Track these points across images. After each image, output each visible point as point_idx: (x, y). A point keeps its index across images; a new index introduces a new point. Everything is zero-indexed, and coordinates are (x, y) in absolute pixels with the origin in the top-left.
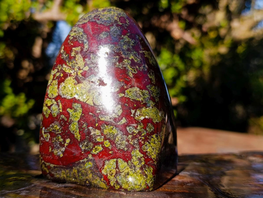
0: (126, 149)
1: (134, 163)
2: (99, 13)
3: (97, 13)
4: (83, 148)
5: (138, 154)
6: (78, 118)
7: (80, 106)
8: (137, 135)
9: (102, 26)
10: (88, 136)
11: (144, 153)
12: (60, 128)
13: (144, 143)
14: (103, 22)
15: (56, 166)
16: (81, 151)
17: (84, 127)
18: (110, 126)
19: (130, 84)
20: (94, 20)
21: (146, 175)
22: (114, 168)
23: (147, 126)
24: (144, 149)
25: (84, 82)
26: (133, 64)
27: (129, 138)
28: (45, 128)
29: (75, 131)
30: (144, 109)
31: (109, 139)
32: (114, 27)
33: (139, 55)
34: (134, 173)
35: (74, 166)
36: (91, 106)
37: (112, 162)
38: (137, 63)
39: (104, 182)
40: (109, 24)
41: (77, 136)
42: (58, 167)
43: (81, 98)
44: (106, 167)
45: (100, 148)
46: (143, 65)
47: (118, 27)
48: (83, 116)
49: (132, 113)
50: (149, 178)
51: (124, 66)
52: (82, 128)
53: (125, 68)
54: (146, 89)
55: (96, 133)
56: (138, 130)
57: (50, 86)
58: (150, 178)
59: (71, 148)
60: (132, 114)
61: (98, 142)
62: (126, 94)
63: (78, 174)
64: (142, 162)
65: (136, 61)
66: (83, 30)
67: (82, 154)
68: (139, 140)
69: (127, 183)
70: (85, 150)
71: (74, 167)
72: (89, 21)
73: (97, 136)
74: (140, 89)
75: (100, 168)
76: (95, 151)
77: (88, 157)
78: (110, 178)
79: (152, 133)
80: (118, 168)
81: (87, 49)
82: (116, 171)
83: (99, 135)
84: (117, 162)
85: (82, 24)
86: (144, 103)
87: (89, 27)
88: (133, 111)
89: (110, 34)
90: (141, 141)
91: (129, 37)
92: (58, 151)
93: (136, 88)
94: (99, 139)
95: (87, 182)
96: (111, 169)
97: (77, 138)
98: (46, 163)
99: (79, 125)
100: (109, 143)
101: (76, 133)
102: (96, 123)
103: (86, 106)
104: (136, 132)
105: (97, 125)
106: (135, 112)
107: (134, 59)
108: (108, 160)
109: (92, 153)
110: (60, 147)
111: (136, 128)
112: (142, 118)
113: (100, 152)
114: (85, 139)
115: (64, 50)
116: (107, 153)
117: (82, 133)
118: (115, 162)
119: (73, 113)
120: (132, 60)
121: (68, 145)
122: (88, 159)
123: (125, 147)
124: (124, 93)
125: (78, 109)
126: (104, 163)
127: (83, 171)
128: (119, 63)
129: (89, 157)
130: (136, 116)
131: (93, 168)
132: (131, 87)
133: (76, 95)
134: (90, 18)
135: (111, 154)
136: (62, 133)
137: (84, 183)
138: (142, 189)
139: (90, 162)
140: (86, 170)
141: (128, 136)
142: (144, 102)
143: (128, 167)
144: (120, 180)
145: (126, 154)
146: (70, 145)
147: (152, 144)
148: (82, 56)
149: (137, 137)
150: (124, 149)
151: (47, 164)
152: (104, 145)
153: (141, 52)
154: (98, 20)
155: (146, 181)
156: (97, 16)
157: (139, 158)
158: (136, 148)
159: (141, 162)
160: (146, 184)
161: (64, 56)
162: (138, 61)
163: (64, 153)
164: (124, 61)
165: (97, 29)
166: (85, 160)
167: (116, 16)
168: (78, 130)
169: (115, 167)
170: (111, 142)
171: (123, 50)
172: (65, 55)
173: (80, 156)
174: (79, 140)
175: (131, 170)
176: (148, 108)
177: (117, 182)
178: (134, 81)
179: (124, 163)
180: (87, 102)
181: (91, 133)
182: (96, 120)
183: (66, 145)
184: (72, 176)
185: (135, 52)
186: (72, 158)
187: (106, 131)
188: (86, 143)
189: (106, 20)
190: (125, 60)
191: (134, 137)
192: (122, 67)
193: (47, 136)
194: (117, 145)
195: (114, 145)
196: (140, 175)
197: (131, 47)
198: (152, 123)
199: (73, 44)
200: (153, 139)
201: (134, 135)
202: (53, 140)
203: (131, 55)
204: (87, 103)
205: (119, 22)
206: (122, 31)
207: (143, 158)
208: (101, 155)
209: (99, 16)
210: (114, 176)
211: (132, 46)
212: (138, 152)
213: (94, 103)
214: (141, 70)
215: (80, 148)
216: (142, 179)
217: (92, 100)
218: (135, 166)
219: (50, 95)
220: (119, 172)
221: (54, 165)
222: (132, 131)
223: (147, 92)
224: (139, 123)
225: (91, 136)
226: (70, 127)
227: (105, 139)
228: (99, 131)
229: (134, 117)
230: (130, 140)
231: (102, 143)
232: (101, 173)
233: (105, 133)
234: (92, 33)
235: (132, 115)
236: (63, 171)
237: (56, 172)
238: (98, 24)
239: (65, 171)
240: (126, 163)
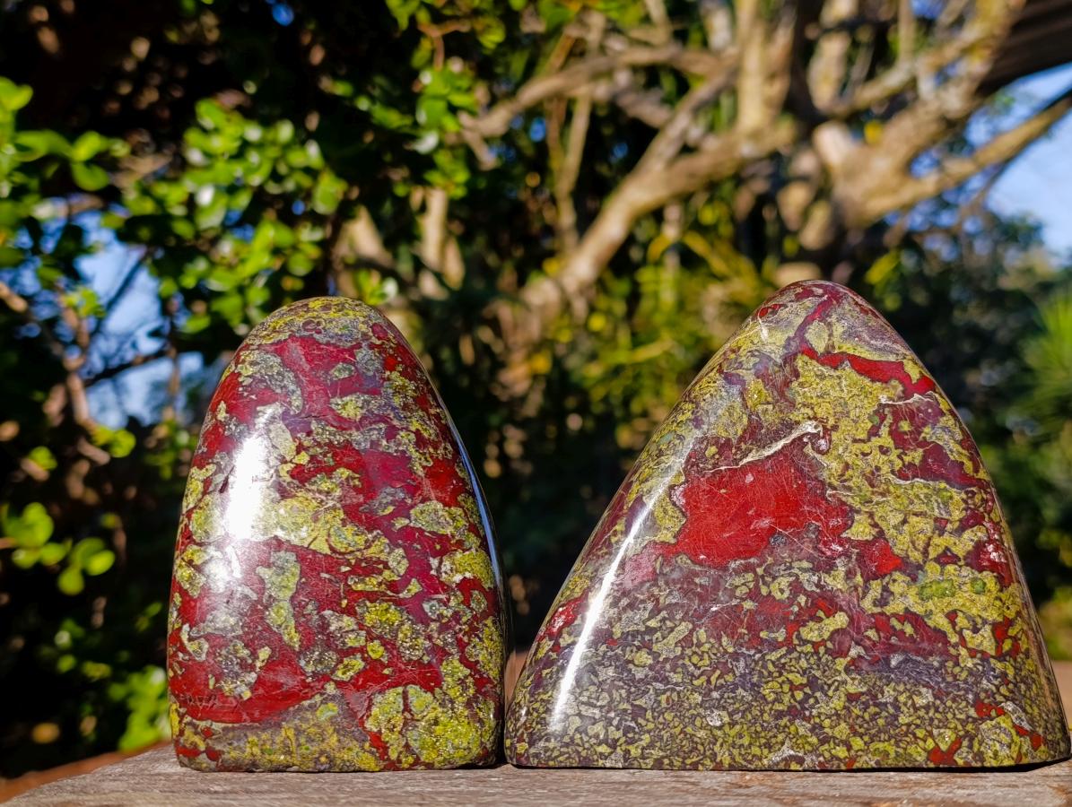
0: (426, 659)
1: (448, 692)
2: (315, 313)
3: (310, 314)
4: (309, 669)
5: (457, 670)
6: (290, 589)
7: (294, 558)
8: (449, 621)
9: (331, 349)
10: (323, 634)
11: (472, 666)
12: (237, 623)
13: (470, 640)
14: (332, 337)
15: (230, 725)
16: (303, 677)
17: (308, 612)
18: (380, 604)
19: (420, 492)
20: (306, 334)
21: (481, 721)
22: (398, 712)
23: (472, 596)
24: (471, 656)
25: (299, 494)
26: (421, 442)
27: (431, 631)
28: (191, 627)
29: (283, 626)
30: (459, 555)
31: (380, 638)
32: (364, 352)
33: (430, 420)
34: (451, 718)
35: (284, 720)
36: (326, 555)
37: (393, 695)
38: (429, 439)
39: (372, 753)
40: (349, 344)
41: (291, 638)
42: (239, 728)
43: (293, 538)
44: (375, 710)
45: (358, 663)
46: (443, 445)
47: (373, 349)
48: (304, 583)
49: (434, 567)
50: (487, 728)
51: (401, 448)
52: (304, 616)
53: (404, 452)
54: (458, 505)
55: (344, 625)
56: (450, 608)
57: (195, 511)
58: (489, 727)
59: (274, 671)
60: (432, 569)
61: (351, 647)
62: (412, 518)
63: (297, 739)
64: (470, 687)
65: (426, 435)
66: (279, 360)
67: (307, 686)
68: (456, 633)
69: (434, 748)
70: (314, 674)
71: (283, 723)
72: (290, 336)
73: (347, 632)
74: (445, 504)
75: (360, 715)
76: (344, 673)
77: (325, 689)
78: (387, 739)
79: (485, 615)
80: (410, 711)
81: (301, 408)
82: (405, 718)
83: (353, 630)
84: (405, 696)
85: (272, 344)
86: (457, 541)
87: (296, 351)
88: (434, 562)
89: (356, 368)
90: (461, 635)
91: (402, 374)
92: (234, 685)
93: (435, 502)
94: (352, 641)
95: (323, 759)
96: (390, 716)
97: (292, 644)
98: (197, 722)
99: (294, 609)
100: (382, 649)
101: (286, 631)
102: (341, 599)
103: (310, 556)
104: (448, 613)
105: (344, 602)
106: (441, 563)
107: (420, 429)
108: (380, 693)
109: (335, 678)
110: (240, 672)
111: (446, 604)
112: (458, 578)
113: (359, 674)
114: (315, 644)
115: (227, 412)
116: (376, 673)
117: (305, 629)
118: (401, 696)
119: (273, 579)
120: (417, 433)
121: (264, 664)
122: (325, 696)
123: (424, 654)
124: (408, 517)
125: (289, 565)
126: (371, 700)
127: (312, 730)
128: (387, 442)
129: (328, 691)
130: (443, 574)
131: (339, 720)
132: (423, 501)
133: (279, 529)
134: (293, 329)
135: (387, 677)
136: (246, 634)
137: (311, 765)
138: (471, 760)
139: (330, 705)
140: (319, 727)
141: (428, 625)
142: (457, 538)
143: (435, 705)
144: (415, 740)
145: (428, 672)
146: (270, 665)
147: (487, 643)
148: (287, 426)
149: (450, 627)
150: (421, 658)
151: (203, 724)
152: (367, 652)
153: (432, 411)
154: (319, 332)
155: (481, 735)
156: (313, 322)
157: (460, 679)
158: (452, 654)
159: (465, 689)
160: (482, 743)
161: (234, 428)
162: (430, 435)
163: (253, 688)
164: (398, 437)
165: (321, 357)
166: (318, 698)
167: (363, 323)
168: (293, 622)
169: (402, 707)
170: (384, 644)
171: (394, 409)
172: (236, 426)
173: (300, 691)
174: (297, 650)
175: (443, 712)
176: (467, 553)
177: (407, 746)
178: (427, 485)
179: (424, 694)
180: (312, 547)
181: (329, 625)
182: (342, 591)
183: (259, 664)
184: (278, 747)
185: (420, 413)
186: (280, 698)
187: (370, 619)
188: (317, 653)
189: (340, 333)
190: (402, 433)
191: (444, 628)
192: (396, 451)
193: (200, 648)
194: (402, 649)
195: (395, 652)
196: (466, 721)
197: (410, 401)
198: (482, 589)
199: (256, 396)
200: (487, 629)
201: (444, 621)
202: (220, 655)
203: (414, 420)
204: (314, 549)
205: (373, 338)
206: (384, 360)
207: (470, 677)
208: (360, 683)
209: (319, 323)
210: (400, 733)
211: (414, 399)
212: (456, 663)
213: (331, 548)
214: (440, 457)
215: (301, 668)
216: (471, 730)
217: (327, 540)
218: (452, 702)
219: (198, 535)
220: (412, 719)
221: (223, 725)
222: (438, 612)
223: (459, 511)
224: (453, 590)
225: (330, 633)
226: (269, 614)
227: (370, 638)
228: (352, 619)
229: (438, 577)
230: (436, 635)
231: (362, 650)
232: (364, 728)
233: (368, 623)
234: (307, 367)
235: (433, 572)
236: (250, 739)
237: (230, 744)
238: (320, 344)
239: (258, 736)
240: (429, 695)
